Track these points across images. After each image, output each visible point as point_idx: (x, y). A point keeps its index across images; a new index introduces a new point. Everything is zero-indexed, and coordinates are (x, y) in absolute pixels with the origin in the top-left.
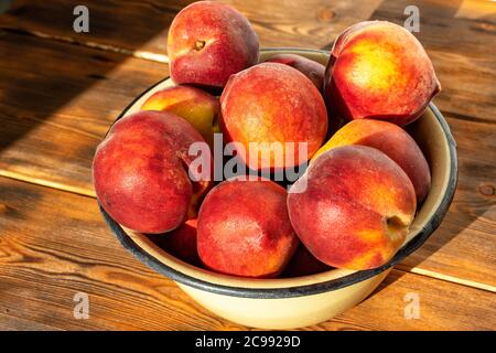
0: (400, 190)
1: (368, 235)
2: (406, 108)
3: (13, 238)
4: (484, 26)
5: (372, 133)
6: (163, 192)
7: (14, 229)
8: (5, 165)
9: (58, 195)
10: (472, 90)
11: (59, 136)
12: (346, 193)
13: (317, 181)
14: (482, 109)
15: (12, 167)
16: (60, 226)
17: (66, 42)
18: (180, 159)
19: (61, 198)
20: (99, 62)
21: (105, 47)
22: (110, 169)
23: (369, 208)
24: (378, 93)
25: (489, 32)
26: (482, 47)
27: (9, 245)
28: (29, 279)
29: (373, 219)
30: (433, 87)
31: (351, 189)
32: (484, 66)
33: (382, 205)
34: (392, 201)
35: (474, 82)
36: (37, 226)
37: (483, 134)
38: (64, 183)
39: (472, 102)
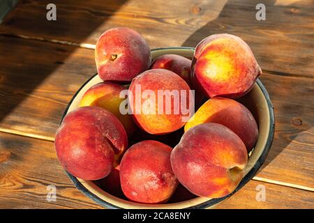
0: (236, 152)
1: (219, 181)
2: (240, 89)
3: (16, 173)
4: (292, 10)
5: (220, 109)
6: (96, 159)
7: (16, 168)
8: (8, 126)
9: (41, 143)
10: (287, 55)
11: (39, 104)
12: (204, 157)
13: (186, 150)
14: (292, 67)
15: (13, 127)
16: (43, 164)
17: (39, 40)
18: (105, 138)
19: (43, 145)
20: (60, 53)
21: (63, 42)
22: (64, 147)
23: (218, 165)
24: (222, 83)
25: (296, 14)
26: (292, 25)
27: (14, 178)
28: (27, 200)
29: (221, 171)
30: (257, 73)
31: (206, 154)
32: (293, 38)
33: (226, 163)
34: (232, 160)
35: (288, 49)
36: (30, 164)
37: (294, 84)
38: (44, 135)
39: (286, 63)
